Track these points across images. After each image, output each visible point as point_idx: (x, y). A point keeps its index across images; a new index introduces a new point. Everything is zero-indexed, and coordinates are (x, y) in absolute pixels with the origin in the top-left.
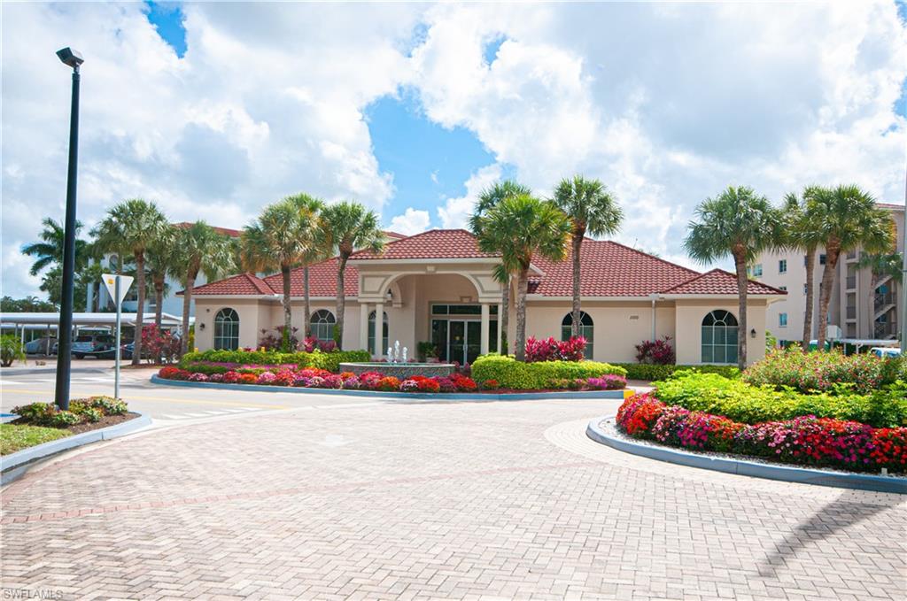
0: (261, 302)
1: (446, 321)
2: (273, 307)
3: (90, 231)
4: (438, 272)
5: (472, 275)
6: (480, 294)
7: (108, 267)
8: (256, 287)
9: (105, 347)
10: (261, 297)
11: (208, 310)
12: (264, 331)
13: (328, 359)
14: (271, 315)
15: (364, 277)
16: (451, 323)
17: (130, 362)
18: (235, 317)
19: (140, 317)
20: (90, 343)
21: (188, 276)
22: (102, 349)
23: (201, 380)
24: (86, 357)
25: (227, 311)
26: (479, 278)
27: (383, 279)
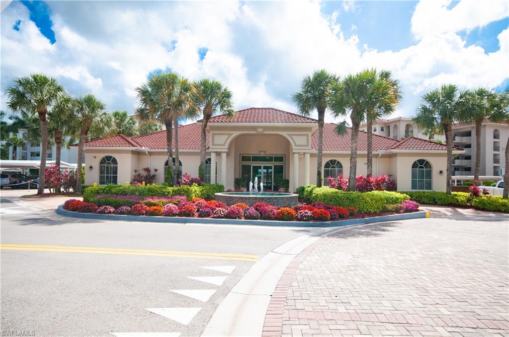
0: (133, 152)
1: (250, 166)
2: (140, 156)
3: (9, 117)
4: (265, 132)
5: (288, 135)
6: (294, 147)
7: (22, 138)
8: (129, 142)
9: (18, 181)
10: (134, 148)
11: (95, 157)
12: (136, 171)
13: (202, 191)
14: (139, 160)
15: (214, 134)
16: (253, 167)
17: (35, 192)
18: (115, 161)
19: (43, 163)
20: (6, 179)
21: (82, 133)
22: (15, 182)
23: (110, 212)
24: (4, 187)
25: (108, 158)
26: (292, 136)
27: (227, 136)
